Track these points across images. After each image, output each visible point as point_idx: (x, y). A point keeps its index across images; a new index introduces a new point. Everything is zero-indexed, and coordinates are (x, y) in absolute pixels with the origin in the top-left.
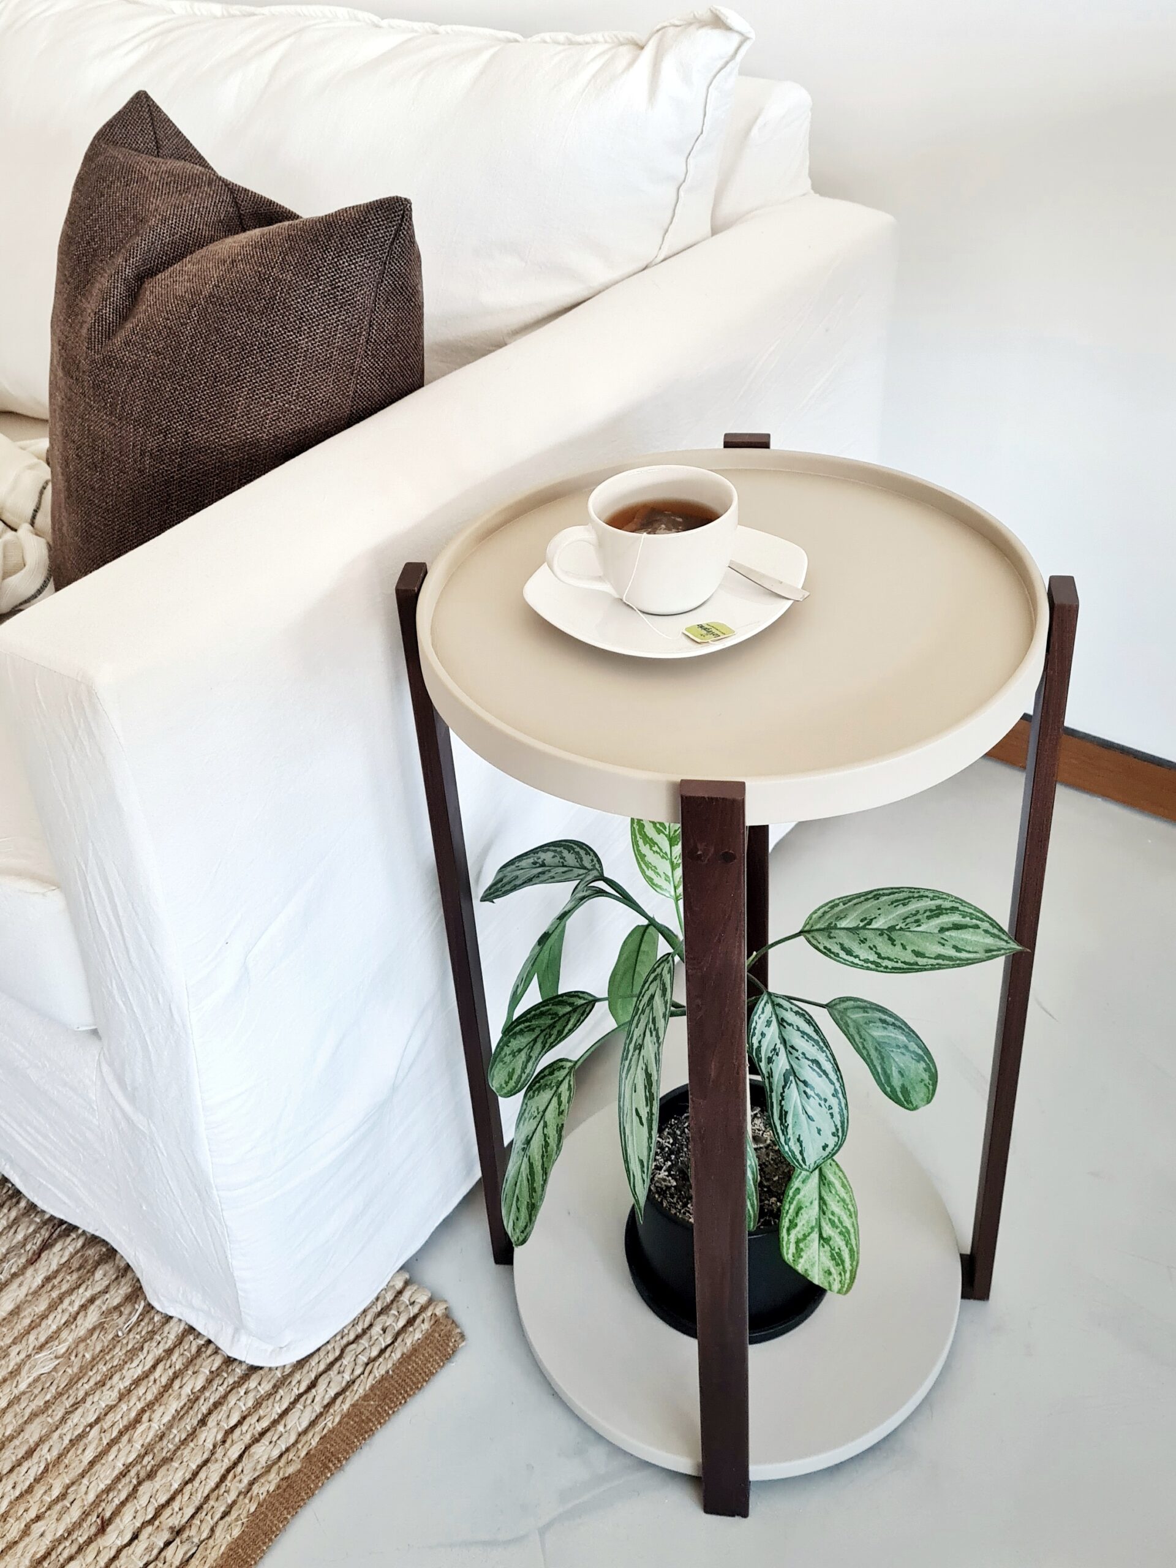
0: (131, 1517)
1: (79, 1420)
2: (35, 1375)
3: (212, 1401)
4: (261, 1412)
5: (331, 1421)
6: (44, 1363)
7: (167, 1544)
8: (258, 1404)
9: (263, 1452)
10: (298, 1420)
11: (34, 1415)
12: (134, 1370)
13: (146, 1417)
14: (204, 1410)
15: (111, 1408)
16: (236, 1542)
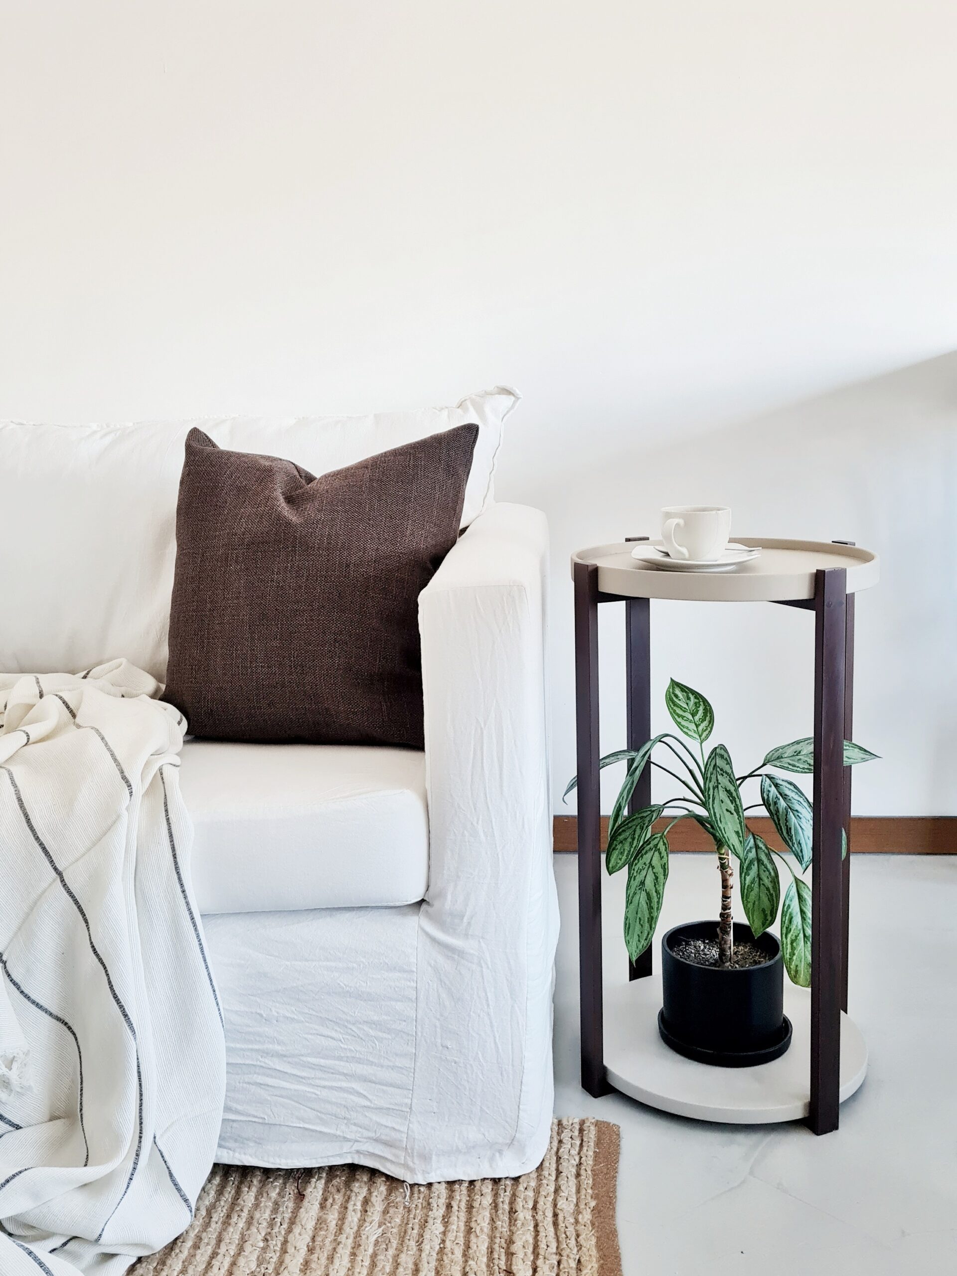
0: (522, 1262)
1: (431, 1244)
2: (373, 1239)
3: (507, 1201)
4: (543, 1193)
5: (587, 1180)
6: (372, 1233)
7: (559, 1263)
8: (537, 1192)
9: (566, 1206)
10: (569, 1187)
11: (396, 1257)
12: (438, 1212)
13: (473, 1225)
14: (507, 1207)
15: (444, 1233)
16: (597, 1243)
